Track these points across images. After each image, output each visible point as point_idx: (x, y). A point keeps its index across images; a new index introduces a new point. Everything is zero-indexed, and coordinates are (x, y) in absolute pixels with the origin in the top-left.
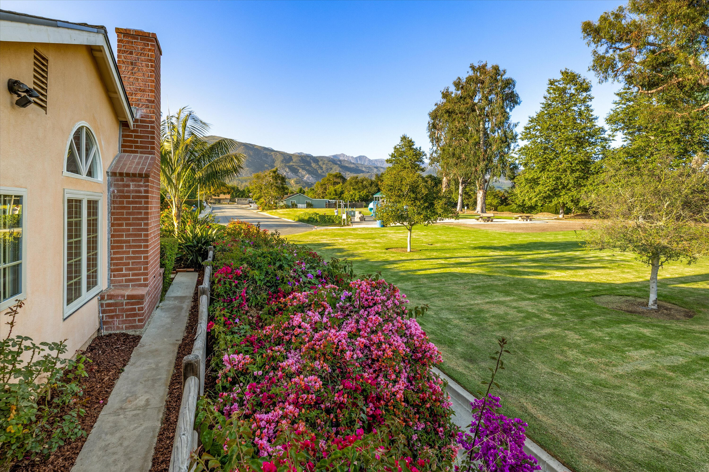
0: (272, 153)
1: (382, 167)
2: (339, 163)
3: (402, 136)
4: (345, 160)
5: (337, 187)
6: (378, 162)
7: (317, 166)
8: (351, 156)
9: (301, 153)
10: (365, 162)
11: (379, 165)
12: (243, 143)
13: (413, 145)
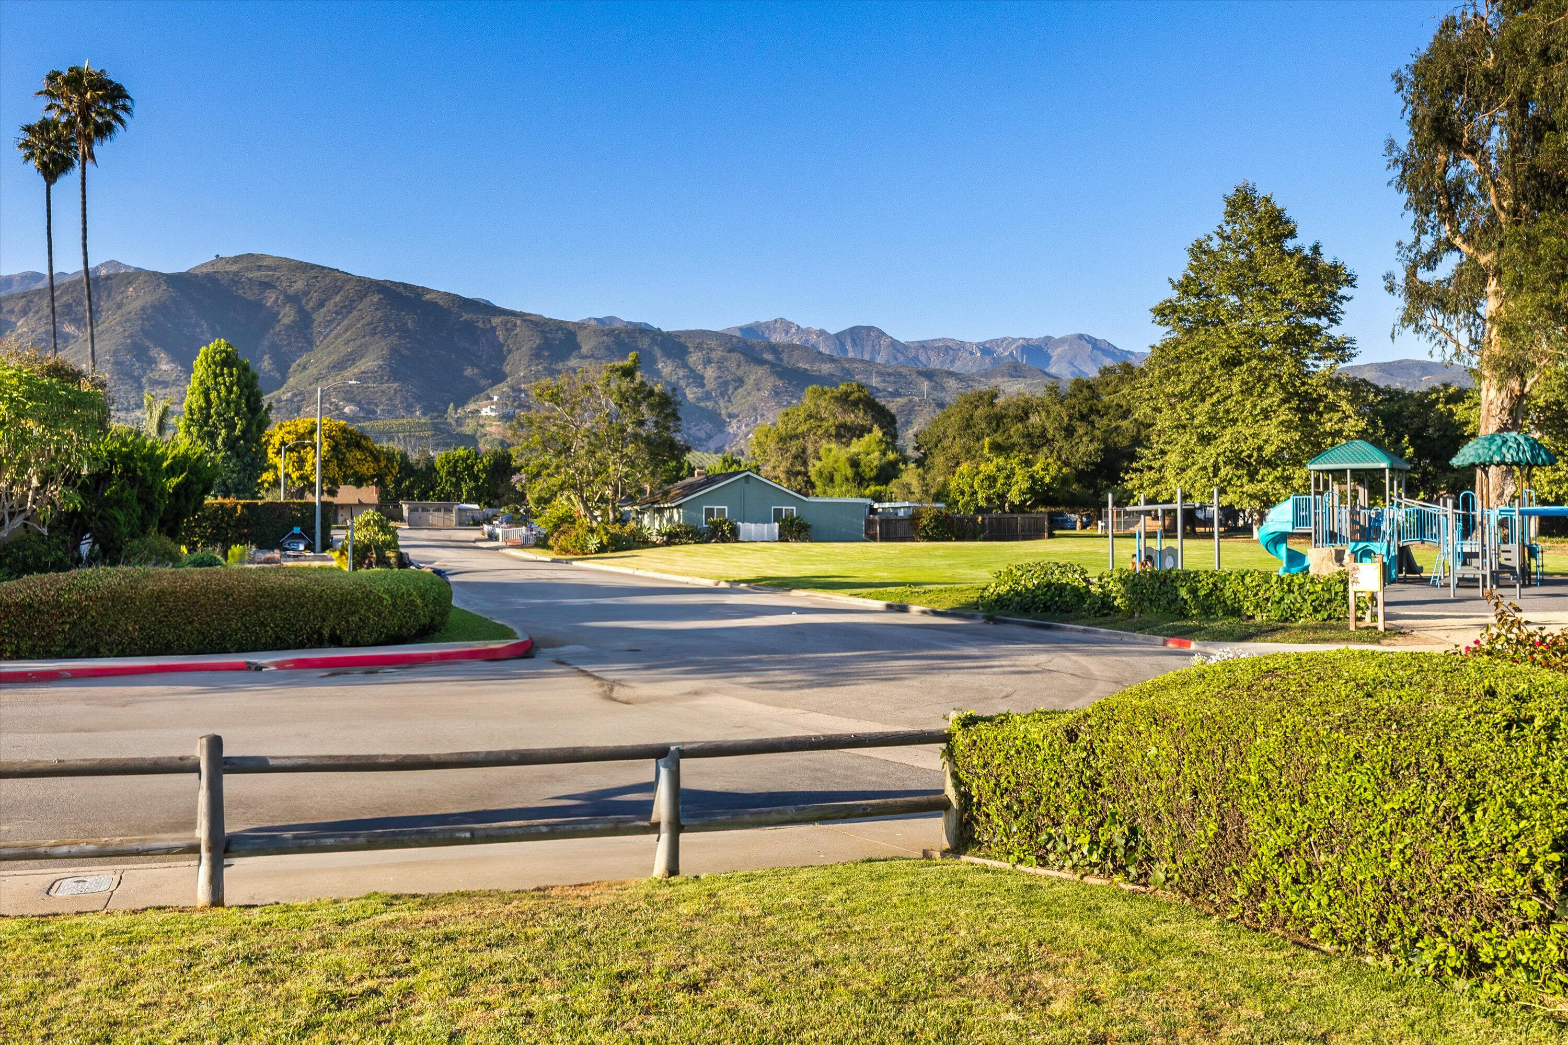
0: (496, 321)
1: (951, 374)
2: (768, 356)
3: (1231, 192)
4: (792, 347)
5: (857, 446)
6: (932, 354)
7: (681, 373)
8: (816, 327)
9: (612, 319)
10: (875, 351)
11: (935, 363)
12: (377, 283)
13: (1292, 234)
